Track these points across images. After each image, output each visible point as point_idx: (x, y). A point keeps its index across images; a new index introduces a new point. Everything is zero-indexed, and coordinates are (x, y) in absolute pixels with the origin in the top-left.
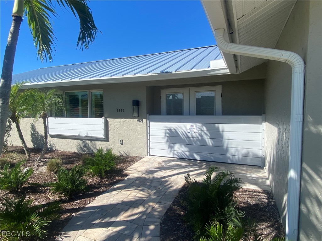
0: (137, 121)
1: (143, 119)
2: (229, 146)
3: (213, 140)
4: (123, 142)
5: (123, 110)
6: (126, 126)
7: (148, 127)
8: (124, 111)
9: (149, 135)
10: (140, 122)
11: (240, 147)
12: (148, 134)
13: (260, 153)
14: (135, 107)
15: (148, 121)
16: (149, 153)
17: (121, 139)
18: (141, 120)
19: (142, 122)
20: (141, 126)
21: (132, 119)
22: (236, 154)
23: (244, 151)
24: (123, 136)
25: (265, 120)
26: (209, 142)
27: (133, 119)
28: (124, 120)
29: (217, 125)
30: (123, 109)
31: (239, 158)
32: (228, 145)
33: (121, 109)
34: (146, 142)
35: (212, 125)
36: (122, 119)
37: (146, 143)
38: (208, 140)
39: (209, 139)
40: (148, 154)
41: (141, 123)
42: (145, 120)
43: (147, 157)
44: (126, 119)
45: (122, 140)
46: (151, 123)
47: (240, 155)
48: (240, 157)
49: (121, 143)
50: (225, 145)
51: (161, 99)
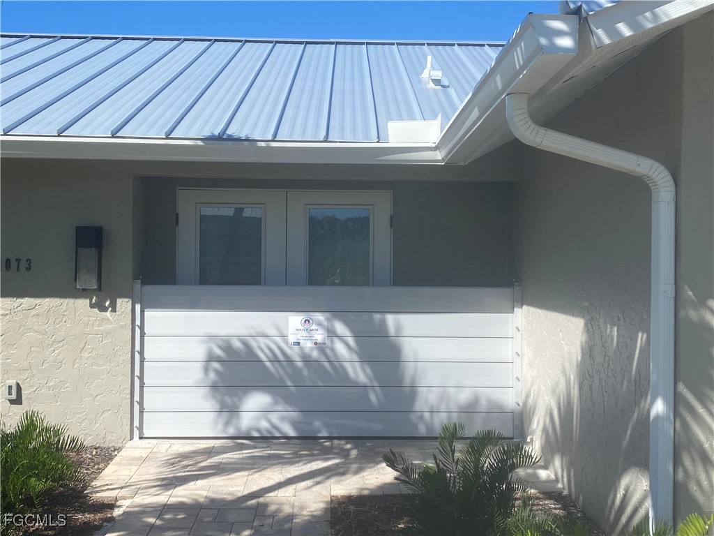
0: (92, 306)
1: (119, 301)
2: (419, 383)
3: (371, 367)
4: (23, 392)
5: (24, 265)
6: (35, 328)
7: (138, 331)
8: (29, 269)
9: (142, 361)
10: (104, 309)
11: (452, 383)
12: (137, 356)
13: (510, 399)
14: (89, 254)
15: (138, 307)
16: (137, 430)
17: (13, 382)
18: (107, 303)
19: (114, 310)
20: (105, 327)
21: (66, 301)
22: (443, 408)
23: (464, 396)
24: (21, 370)
25: (523, 300)
26: (358, 372)
27: (72, 301)
28: (27, 302)
29: (377, 317)
30: (29, 261)
31: (449, 418)
32: (414, 379)
33: (18, 261)
34: (129, 386)
35: (365, 317)
36: (19, 300)
37: (129, 391)
38: (354, 368)
39: (357, 364)
40: (136, 433)
41: (108, 314)
42: (124, 304)
43: (129, 444)
44: (38, 301)
45: (18, 384)
46: (149, 314)
47: (454, 408)
48: (455, 415)
49: (14, 396)
50: (407, 381)
51: (177, 224)
